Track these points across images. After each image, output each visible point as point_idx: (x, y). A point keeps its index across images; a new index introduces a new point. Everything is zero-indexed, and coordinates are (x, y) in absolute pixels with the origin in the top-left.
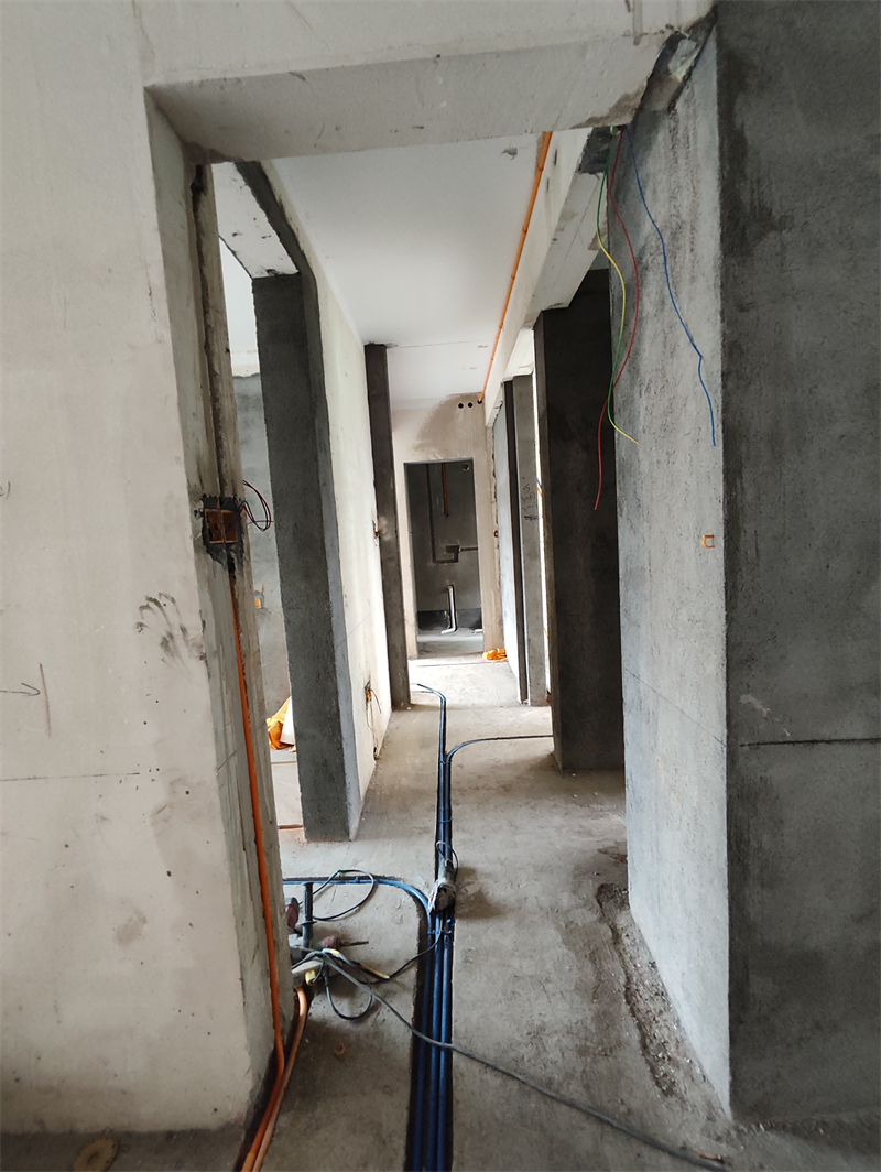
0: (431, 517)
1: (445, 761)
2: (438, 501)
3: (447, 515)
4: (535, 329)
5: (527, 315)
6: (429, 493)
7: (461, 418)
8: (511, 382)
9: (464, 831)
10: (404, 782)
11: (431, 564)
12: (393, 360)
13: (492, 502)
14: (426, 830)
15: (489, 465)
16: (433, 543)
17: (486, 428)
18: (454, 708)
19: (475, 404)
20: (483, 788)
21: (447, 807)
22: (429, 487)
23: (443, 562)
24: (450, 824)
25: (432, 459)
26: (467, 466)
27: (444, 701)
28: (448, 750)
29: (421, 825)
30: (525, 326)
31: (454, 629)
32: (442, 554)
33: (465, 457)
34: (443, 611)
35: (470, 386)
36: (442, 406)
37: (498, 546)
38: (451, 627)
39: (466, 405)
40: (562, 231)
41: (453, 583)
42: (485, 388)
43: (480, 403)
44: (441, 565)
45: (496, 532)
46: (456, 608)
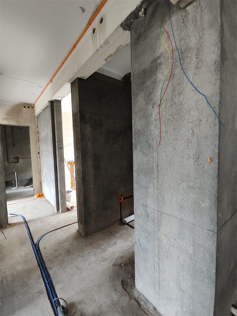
0: (7, 146)
1: (36, 248)
2: (10, 140)
4: (72, 83)
6: (6, 137)
7: (24, 111)
8: (53, 101)
9: (60, 282)
10: (19, 268)
11: (7, 164)
13: (37, 142)
14: (41, 292)
15: (36, 130)
16: (7, 156)
17: (35, 117)
18: (30, 221)
19: (31, 107)
20: (59, 255)
21: (46, 273)
22: (6, 135)
24: (51, 281)
25: (12, 124)
27: (24, 218)
29: (38, 290)
30: (69, 81)
35: (30, 100)
36: (16, 105)
37: (40, 157)
38: (16, 186)
39: (27, 107)
40: (102, 48)
41: (17, 170)
42: (36, 102)
43: (33, 107)
44: (11, 164)
45: (39, 152)
46: (18, 179)
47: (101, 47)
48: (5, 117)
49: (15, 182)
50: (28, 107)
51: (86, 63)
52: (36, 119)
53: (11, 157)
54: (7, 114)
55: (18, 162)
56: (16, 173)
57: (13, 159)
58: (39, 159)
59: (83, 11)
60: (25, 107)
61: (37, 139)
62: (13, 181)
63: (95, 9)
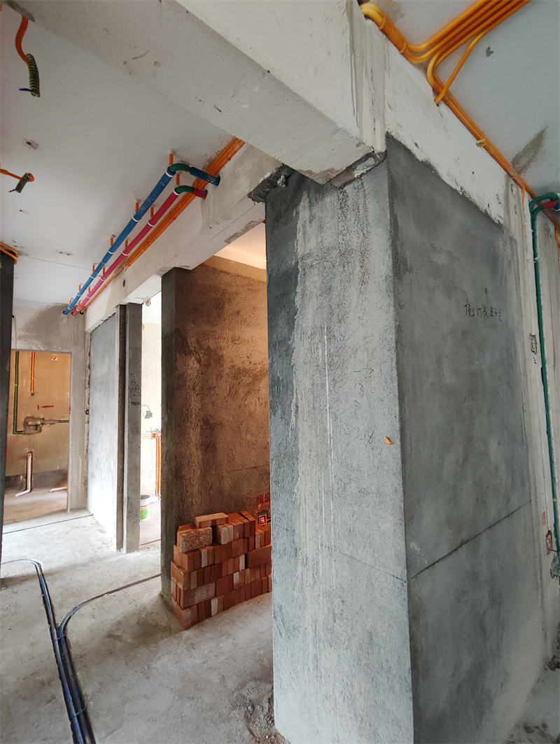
1: (60, 635)
3: (33, 394)
4: (164, 277)
5: (164, 266)
6: (17, 374)
7: (65, 321)
8: (126, 306)
11: (11, 434)
13: (86, 388)
15: (85, 360)
17: (85, 333)
18: (51, 573)
19: (77, 314)
21: (76, 694)
22: (17, 370)
25: (35, 349)
27: (38, 567)
28: (59, 621)
30: (158, 273)
31: (29, 490)
33: (65, 351)
34: (19, 476)
36: (47, 309)
38: (26, 489)
40: (219, 224)
41: (33, 450)
43: (82, 314)
45: (88, 410)
46: (33, 472)
47: (217, 223)
48: (21, 334)
49: (26, 478)
51: (191, 244)
52: (88, 337)
54: (27, 329)
56: (30, 457)
58: (86, 425)
60: (65, 313)
61: (85, 380)
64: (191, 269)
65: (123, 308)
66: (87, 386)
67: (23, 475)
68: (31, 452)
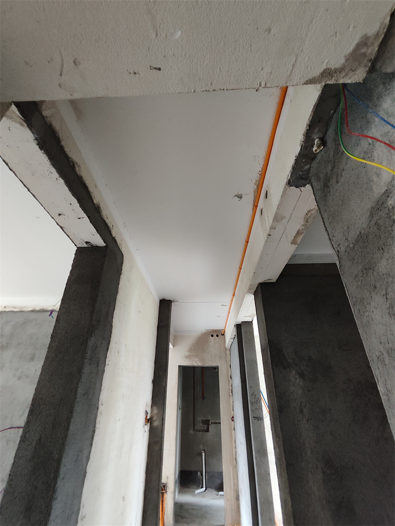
0: (194, 398)
2: (198, 389)
3: (203, 398)
4: (255, 294)
5: (250, 285)
6: (194, 383)
7: (212, 342)
8: (240, 324)
11: (192, 432)
12: (174, 308)
13: (230, 396)
15: (228, 371)
16: (194, 416)
17: (226, 349)
19: (220, 336)
22: (194, 380)
23: (199, 431)
25: (195, 364)
26: (215, 369)
30: (249, 291)
31: (204, 489)
32: (200, 426)
33: (214, 365)
34: (197, 472)
35: (218, 325)
36: (202, 335)
37: (234, 429)
38: (202, 487)
39: (215, 335)
40: (275, 229)
41: (205, 448)
42: (225, 327)
43: (223, 335)
44: (198, 433)
45: (233, 417)
46: (207, 470)
47: (273, 228)
48: (188, 354)
49: (202, 475)
50: (217, 336)
51: (261, 258)
52: (228, 352)
53: (199, 419)
54: (191, 350)
55: (207, 431)
56: (204, 454)
57: (201, 424)
58: (233, 431)
59: (240, 197)
60: (212, 336)
61: (229, 389)
62: (199, 473)
63: (256, 187)
64: (274, 280)
65: (239, 327)
66: (231, 394)
67: (200, 472)
68: (204, 450)
